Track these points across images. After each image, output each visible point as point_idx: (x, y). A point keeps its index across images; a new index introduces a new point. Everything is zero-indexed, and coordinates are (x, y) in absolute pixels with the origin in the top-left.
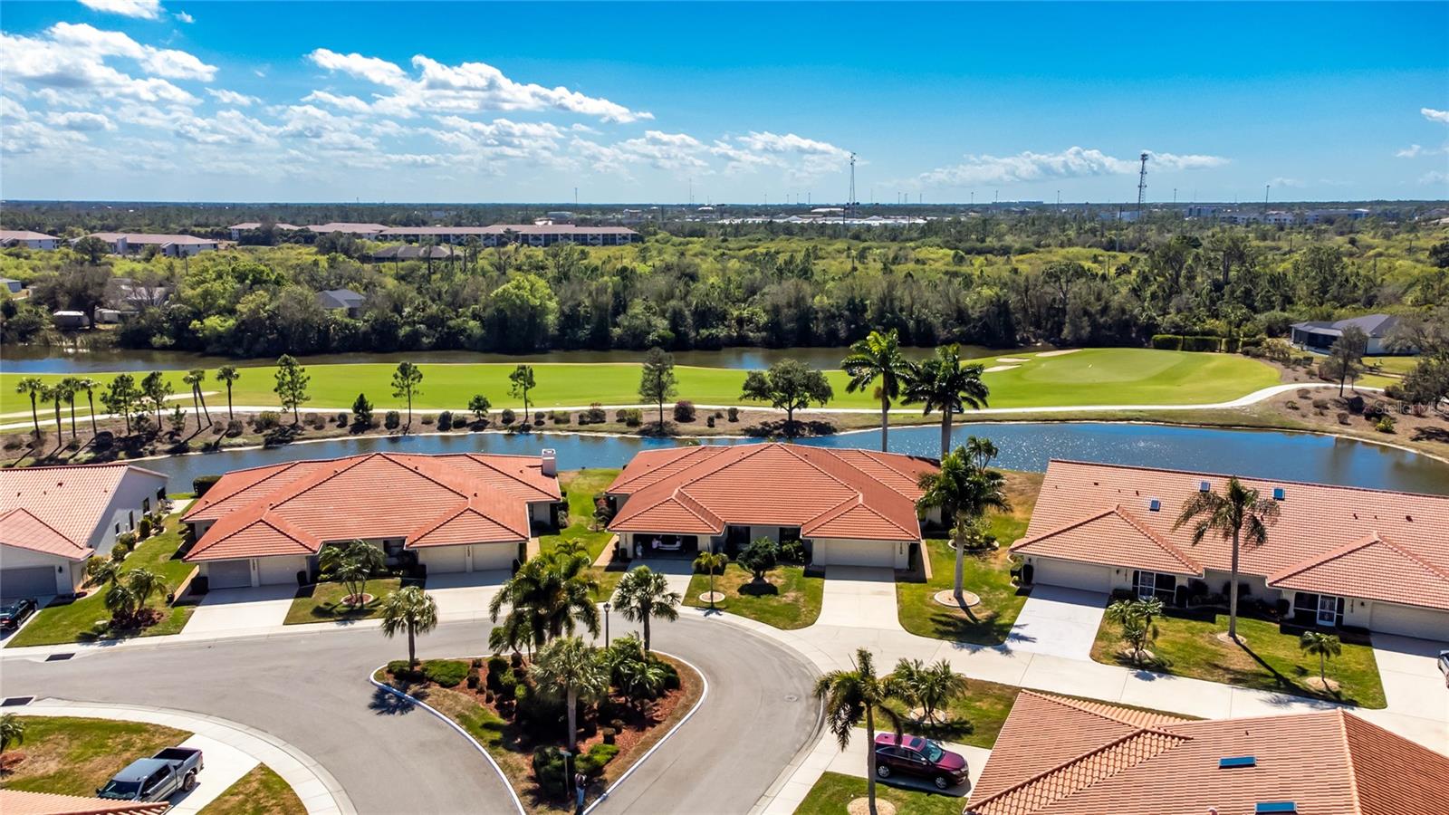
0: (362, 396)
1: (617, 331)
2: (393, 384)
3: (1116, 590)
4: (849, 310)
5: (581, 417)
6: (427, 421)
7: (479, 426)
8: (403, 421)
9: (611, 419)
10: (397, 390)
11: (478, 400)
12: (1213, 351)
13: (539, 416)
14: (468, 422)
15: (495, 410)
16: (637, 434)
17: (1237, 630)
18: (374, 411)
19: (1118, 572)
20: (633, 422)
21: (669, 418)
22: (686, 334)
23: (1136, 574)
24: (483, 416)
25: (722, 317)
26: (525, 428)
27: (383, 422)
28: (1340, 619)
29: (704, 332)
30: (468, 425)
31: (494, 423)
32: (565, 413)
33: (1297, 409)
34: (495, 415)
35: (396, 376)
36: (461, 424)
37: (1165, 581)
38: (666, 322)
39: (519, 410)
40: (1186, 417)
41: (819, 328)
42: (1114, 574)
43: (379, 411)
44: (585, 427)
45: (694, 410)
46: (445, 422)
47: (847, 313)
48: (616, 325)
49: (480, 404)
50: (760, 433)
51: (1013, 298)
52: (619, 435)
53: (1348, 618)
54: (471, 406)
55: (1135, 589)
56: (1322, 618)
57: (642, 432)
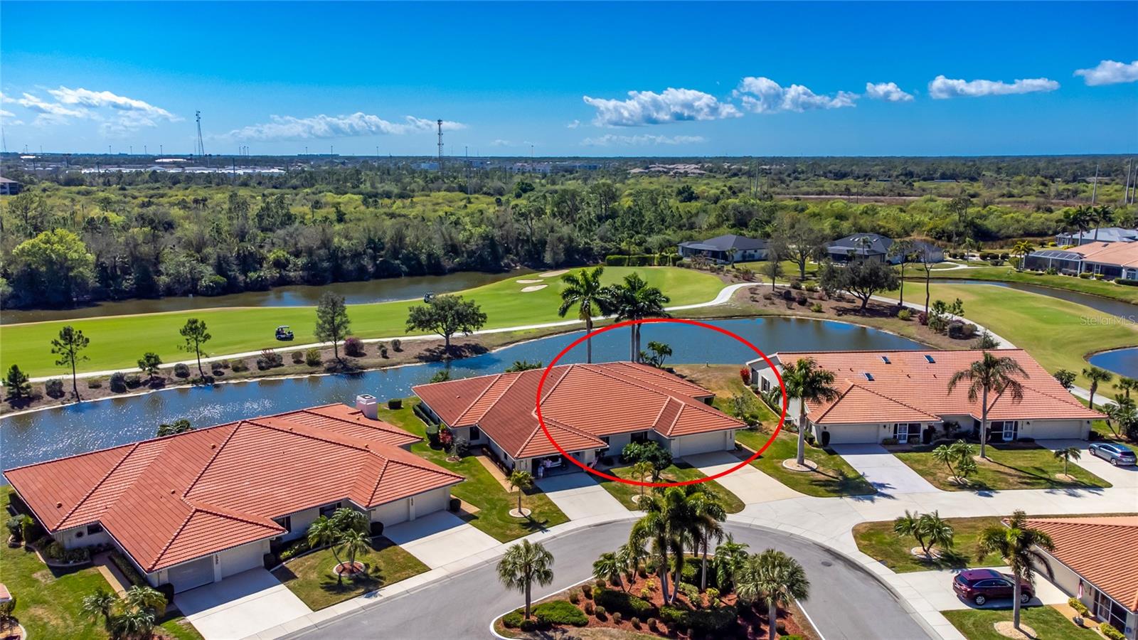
0: (15, 368)
1: (164, 279)
2: (53, 352)
3: (885, 439)
4: (371, 248)
5: (259, 363)
6: (95, 385)
7: (157, 383)
8: (68, 389)
9: (288, 361)
10: (59, 357)
11: (148, 357)
12: (651, 265)
13: (215, 366)
14: (142, 380)
15: (167, 364)
16: (324, 372)
17: (986, 453)
18: (31, 380)
19: (885, 426)
20: (314, 362)
21: (342, 355)
22: (235, 278)
23: (896, 425)
24: (156, 373)
25: (261, 260)
26: (206, 380)
27: (44, 391)
28: (1015, 435)
29: (253, 275)
30: (145, 383)
31: (169, 379)
32: (241, 361)
33: (757, 301)
34: (168, 370)
35: (56, 343)
36: (135, 384)
37: (914, 427)
38: (210, 268)
39: (191, 362)
40: (701, 314)
41: (349, 266)
42: (882, 428)
43: (37, 379)
44: (268, 372)
45: (363, 345)
46: (119, 384)
47: (370, 251)
48: (159, 273)
49: (151, 361)
50: (432, 358)
51: (497, 233)
52: (307, 376)
53: (1021, 434)
54: (141, 364)
55: (895, 437)
56: (1006, 436)
57: (328, 370)
